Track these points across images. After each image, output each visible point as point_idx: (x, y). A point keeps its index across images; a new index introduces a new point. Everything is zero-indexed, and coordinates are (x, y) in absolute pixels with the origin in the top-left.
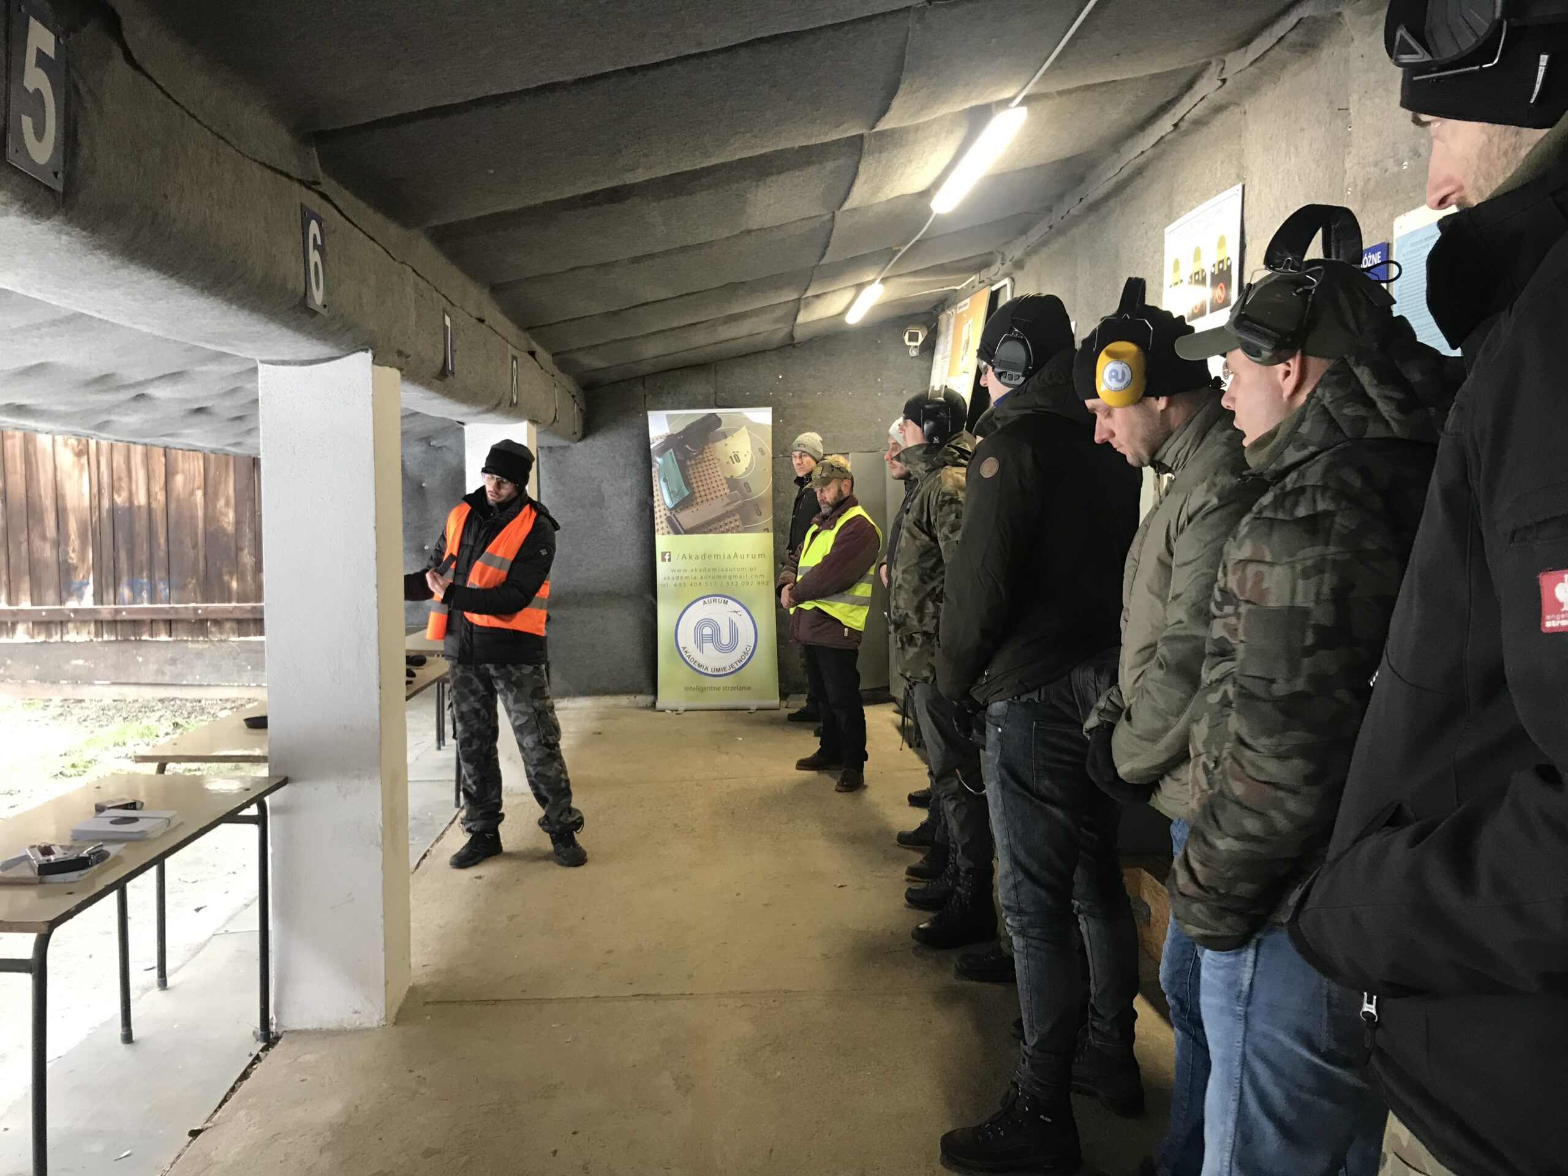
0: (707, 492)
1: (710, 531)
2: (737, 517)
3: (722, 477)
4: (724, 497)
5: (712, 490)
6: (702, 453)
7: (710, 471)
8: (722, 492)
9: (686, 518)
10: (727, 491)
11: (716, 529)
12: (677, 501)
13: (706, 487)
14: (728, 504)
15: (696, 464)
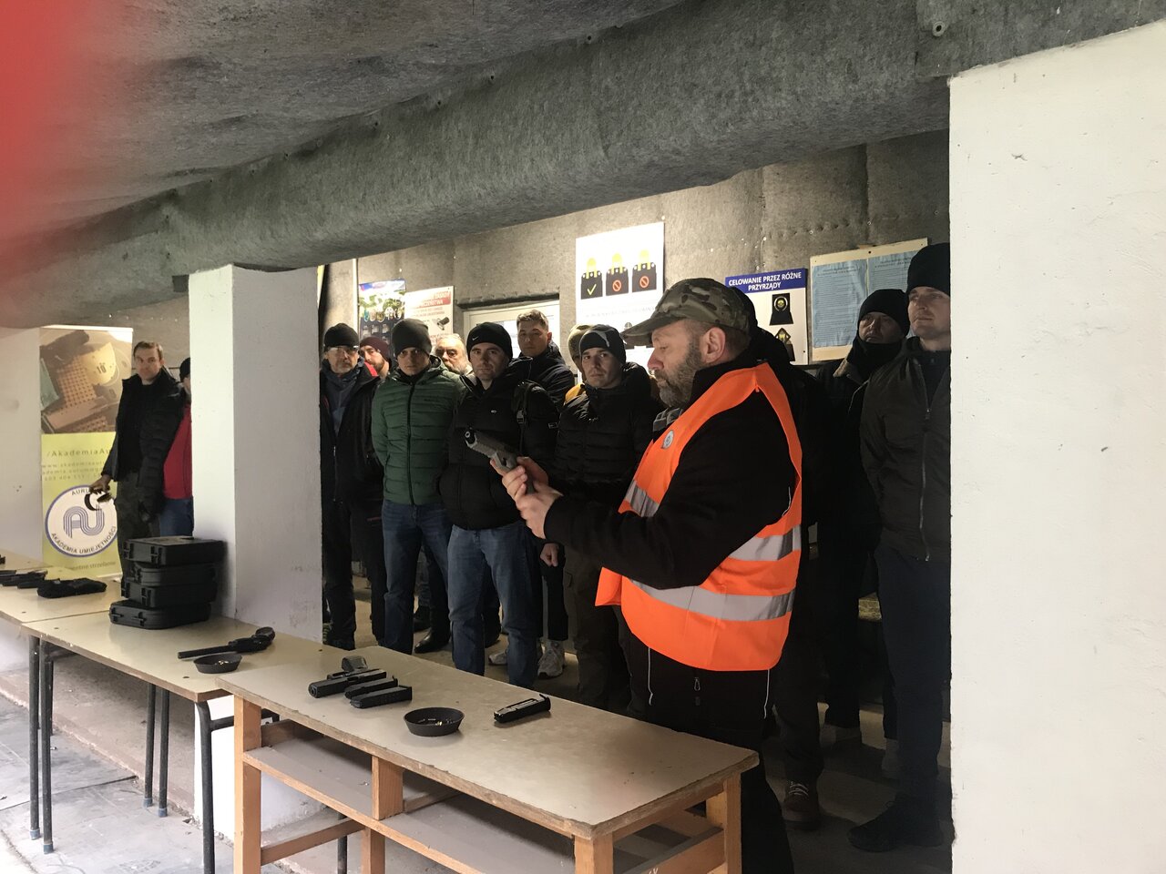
0: (76, 397)
1: (78, 431)
2: (104, 418)
3: (89, 385)
4: (91, 402)
5: (80, 395)
6: (70, 363)
7: (78, 379)
8: (90, 397)
9: (56, 419)
10: (95, 396)
11: (83, 428)
12: (48, 404)
13: (74, 393)
14: (96, 407)
15: (66, 373)
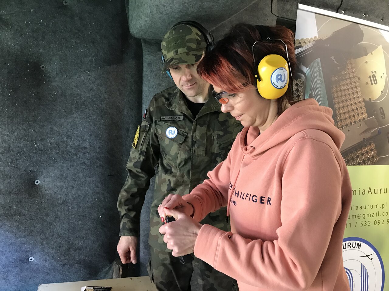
2: (373, 146)
3: (361, 100)
4: (362, 123)
8: (361, 117)
14: (365, 131)
